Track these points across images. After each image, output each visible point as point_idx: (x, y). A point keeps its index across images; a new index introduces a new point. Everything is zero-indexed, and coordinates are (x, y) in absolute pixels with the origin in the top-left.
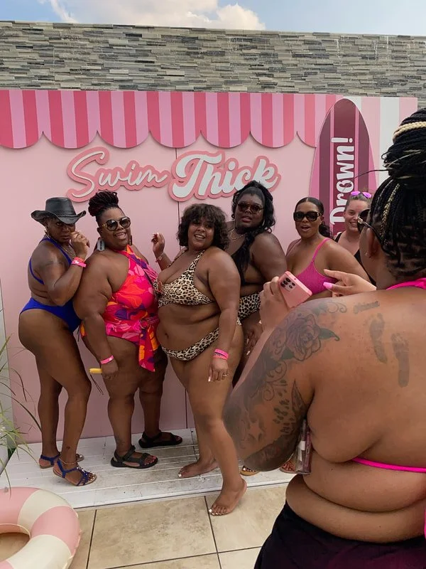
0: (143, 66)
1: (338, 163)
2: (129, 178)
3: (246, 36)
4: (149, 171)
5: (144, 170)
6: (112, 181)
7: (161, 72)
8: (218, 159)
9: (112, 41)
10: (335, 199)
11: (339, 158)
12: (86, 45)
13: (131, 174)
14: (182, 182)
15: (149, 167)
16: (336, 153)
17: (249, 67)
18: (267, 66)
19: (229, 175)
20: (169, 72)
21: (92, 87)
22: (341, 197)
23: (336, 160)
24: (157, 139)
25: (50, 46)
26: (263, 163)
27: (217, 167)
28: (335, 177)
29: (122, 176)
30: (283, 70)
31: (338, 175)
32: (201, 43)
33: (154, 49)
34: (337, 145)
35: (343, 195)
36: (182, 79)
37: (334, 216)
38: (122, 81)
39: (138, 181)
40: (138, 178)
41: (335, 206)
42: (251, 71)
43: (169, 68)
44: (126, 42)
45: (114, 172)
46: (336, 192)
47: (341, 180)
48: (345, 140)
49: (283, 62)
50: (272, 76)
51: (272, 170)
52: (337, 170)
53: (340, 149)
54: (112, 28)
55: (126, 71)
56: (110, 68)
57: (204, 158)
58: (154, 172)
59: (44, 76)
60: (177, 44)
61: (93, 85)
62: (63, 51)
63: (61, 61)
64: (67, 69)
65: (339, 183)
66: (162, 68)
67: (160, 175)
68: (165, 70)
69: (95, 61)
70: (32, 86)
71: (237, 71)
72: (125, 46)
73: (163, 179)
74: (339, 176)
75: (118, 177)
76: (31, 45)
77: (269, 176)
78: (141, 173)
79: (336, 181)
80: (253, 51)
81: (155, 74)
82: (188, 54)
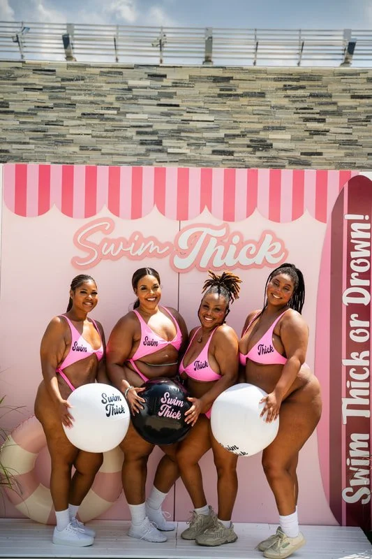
0: (165, 109)
1: (352, 241)
2: (131, 249)
3: (292, 75)
4: (152, 242)
5: (146, 241)
6: (115, 251)
7: (186, 116)
8: (222, 233)
9: (131, 83)
10: (349, 278)
11: (353, 235)
12: (102, 87)
13: (133, 244)
14: (184, 254)
15: (152, 238)
16: (350, 230)
17: (295, 111)
18: (317, 109)
19: (233, 249)
20: (195, 117)
21: (105, 134)
22: (356, 277)
23: (349, 238)
24: (162, 210)
25: (61, 88)
26: (269, 238)
27: (220, 241)
28: (349, 255)
29: (124, 247)
30: (338, 113)
31: (352, 253)
32: (237, 82)
33: (179, 91)
34: (350, 222)
35: (357, 274)
36: (211, 125)
37: (347, 296)
38: (140, 127)
39: (140, 252)
40: (141, 249)
41: (349, 286)
42: (297, 116)
43: (196, 113)
44: (147, 83)
45: (117, 242)
46: (350, 271)
47: (356, 259)
48: (361, 217)
49: (339, 104)
50: (323, 121)
51: (278, 246)
52: (351, 247)
53: (354, 226)
54: (133, 68)
55: (146, 116)
56: (128, 113)
57: (206, 231)
58: (157, 242)
59: (53, 121)
60: (207, 85)
61: (106, 131)
62: (75, 95)
63: (73, 105)
64: (78, 113)
65: (353, 261)
66: (188, 112)
67: (162, 246)
68: (191, 114)
69: (111, 104)
70: (38, 131)
71: (280, 114)
72: (146, 88)
73: (164, 250)
74: (353, 255)
75: (121, 247)
76: (41, 87)
77: (275, 251)
78: (143, 244)
79: (349, 259)
80: (300, 92)
81: (178, 118)
82: (220, 96)
